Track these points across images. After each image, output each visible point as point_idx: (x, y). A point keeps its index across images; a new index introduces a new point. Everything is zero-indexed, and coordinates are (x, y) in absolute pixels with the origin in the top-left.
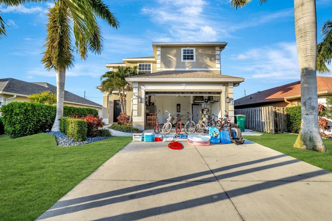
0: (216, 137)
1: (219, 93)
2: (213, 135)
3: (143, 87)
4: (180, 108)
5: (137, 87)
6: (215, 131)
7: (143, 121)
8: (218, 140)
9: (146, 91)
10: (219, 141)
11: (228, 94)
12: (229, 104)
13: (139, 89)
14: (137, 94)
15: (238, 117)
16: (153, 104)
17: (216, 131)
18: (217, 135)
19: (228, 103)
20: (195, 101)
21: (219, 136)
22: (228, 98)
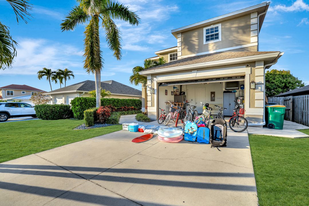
0: (192, 134)
1: (243, 77)
2: (189, 131)
3: (155, 78)
4: (214, 96)
5: (150, 80)
6: (191, 127)
7: (156, 111)
8: (193, 137)
9: (158, 82)
10: (194, 139)
11: (254, 76)
12: (256, 91)
13: (152, 80)
14: (150, 86)
15: (271, 108)
16: (184, 93)
17: (193, 127)
18: (194, 132)
19: (254, 89)
20: (227, 88)
21: (196, 133)
22: (253, 82)
